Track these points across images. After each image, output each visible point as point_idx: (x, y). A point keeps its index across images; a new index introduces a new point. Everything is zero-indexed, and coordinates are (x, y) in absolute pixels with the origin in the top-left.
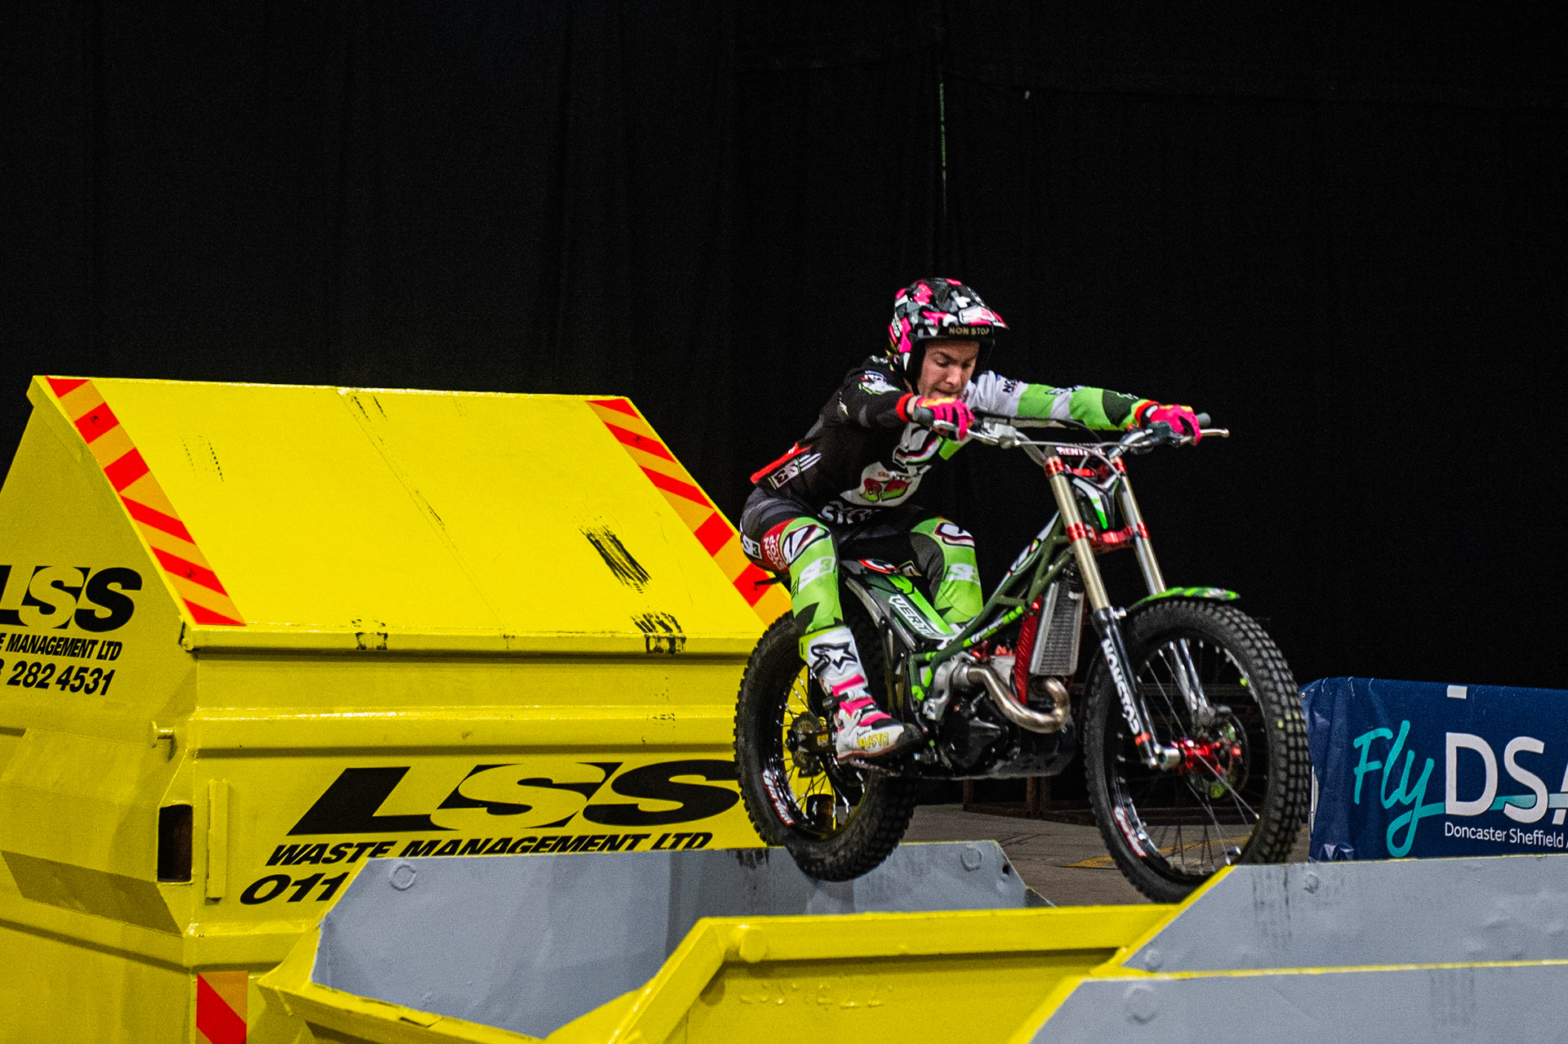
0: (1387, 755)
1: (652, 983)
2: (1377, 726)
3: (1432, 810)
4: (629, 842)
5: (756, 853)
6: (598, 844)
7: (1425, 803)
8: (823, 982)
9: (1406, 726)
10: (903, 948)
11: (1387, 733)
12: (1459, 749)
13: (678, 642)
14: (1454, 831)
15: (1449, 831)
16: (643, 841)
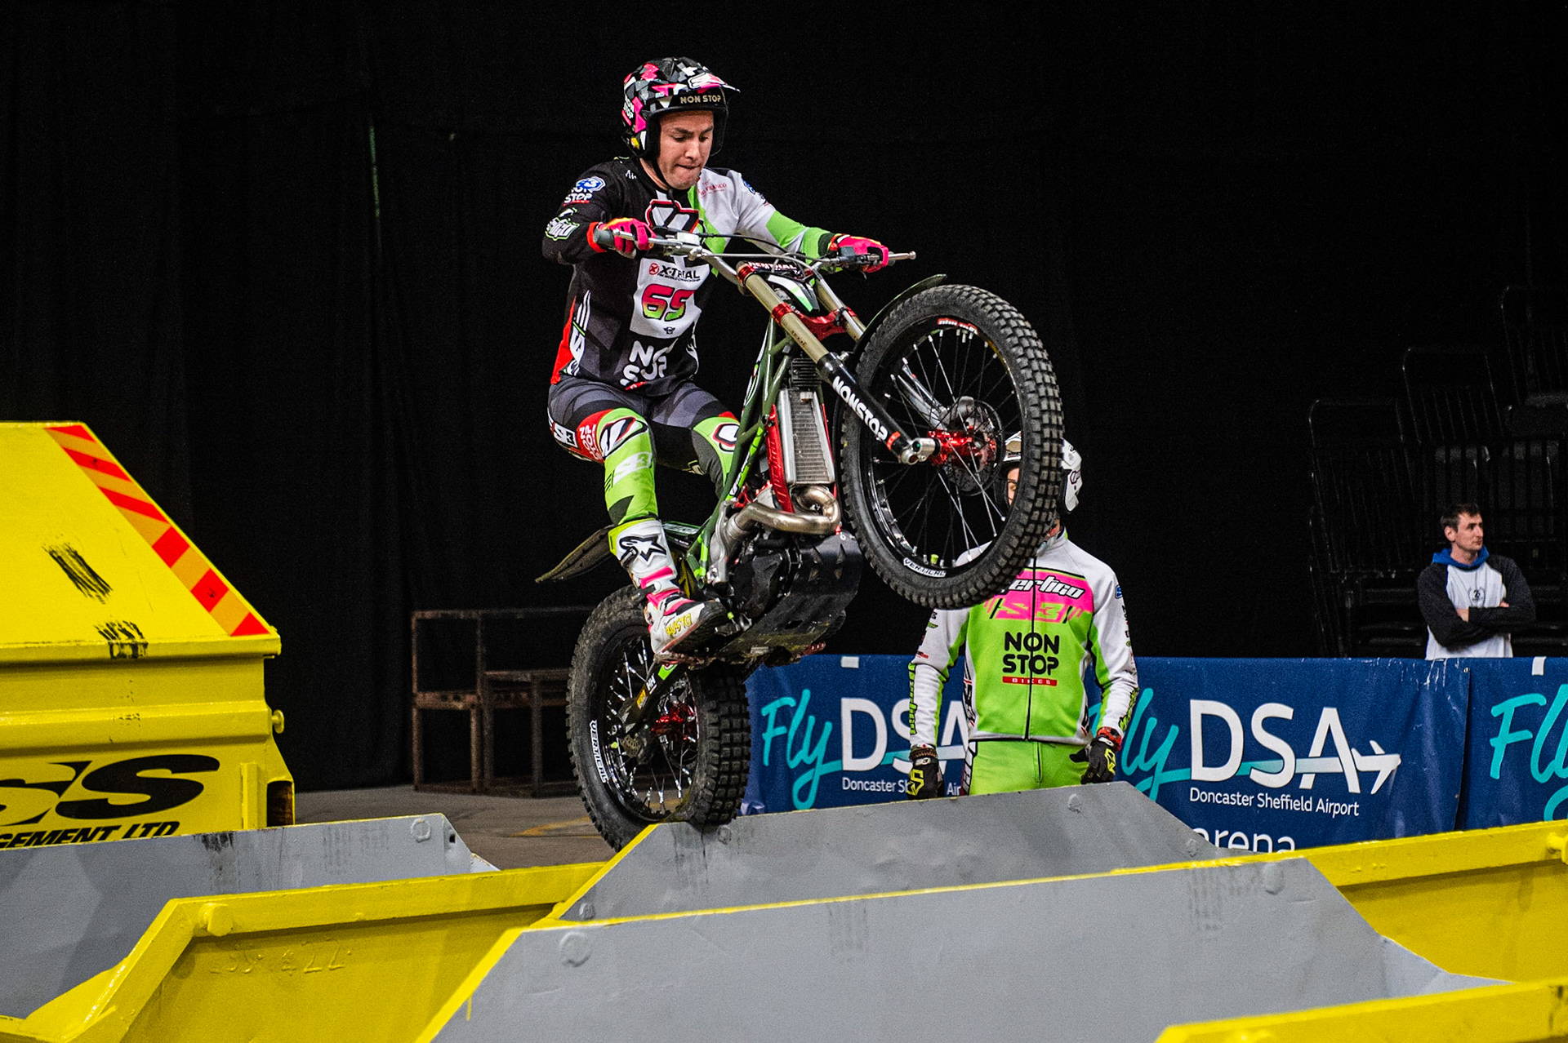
0: (791, 720)
1: (126, 960)
2: (781, 695)
3: (832, 767)
4: (101, 833)
5: (221, 836)
6: (71, 837)
7: (825, 761)
8: (287, 951)
9: (806, 694)
10: (358, 915)
11: (789, 701)
12: (853, 712)
13: (140, 648)
14: (850, 785)
15: (846, 785)
16: (114, 832)
